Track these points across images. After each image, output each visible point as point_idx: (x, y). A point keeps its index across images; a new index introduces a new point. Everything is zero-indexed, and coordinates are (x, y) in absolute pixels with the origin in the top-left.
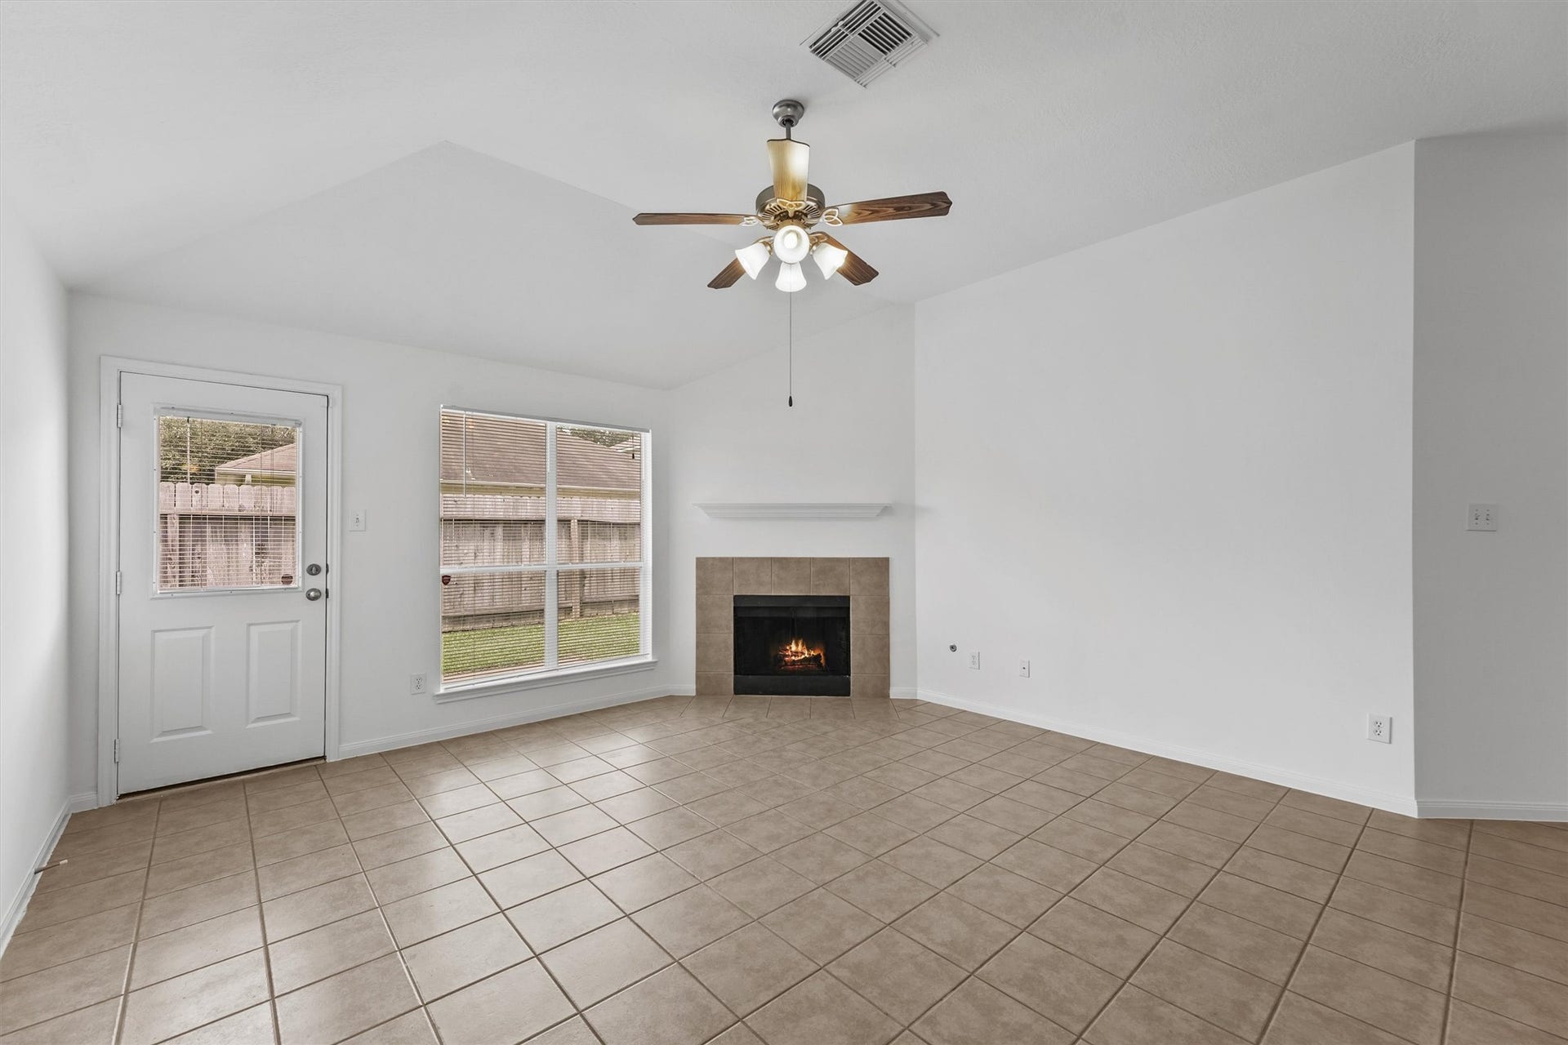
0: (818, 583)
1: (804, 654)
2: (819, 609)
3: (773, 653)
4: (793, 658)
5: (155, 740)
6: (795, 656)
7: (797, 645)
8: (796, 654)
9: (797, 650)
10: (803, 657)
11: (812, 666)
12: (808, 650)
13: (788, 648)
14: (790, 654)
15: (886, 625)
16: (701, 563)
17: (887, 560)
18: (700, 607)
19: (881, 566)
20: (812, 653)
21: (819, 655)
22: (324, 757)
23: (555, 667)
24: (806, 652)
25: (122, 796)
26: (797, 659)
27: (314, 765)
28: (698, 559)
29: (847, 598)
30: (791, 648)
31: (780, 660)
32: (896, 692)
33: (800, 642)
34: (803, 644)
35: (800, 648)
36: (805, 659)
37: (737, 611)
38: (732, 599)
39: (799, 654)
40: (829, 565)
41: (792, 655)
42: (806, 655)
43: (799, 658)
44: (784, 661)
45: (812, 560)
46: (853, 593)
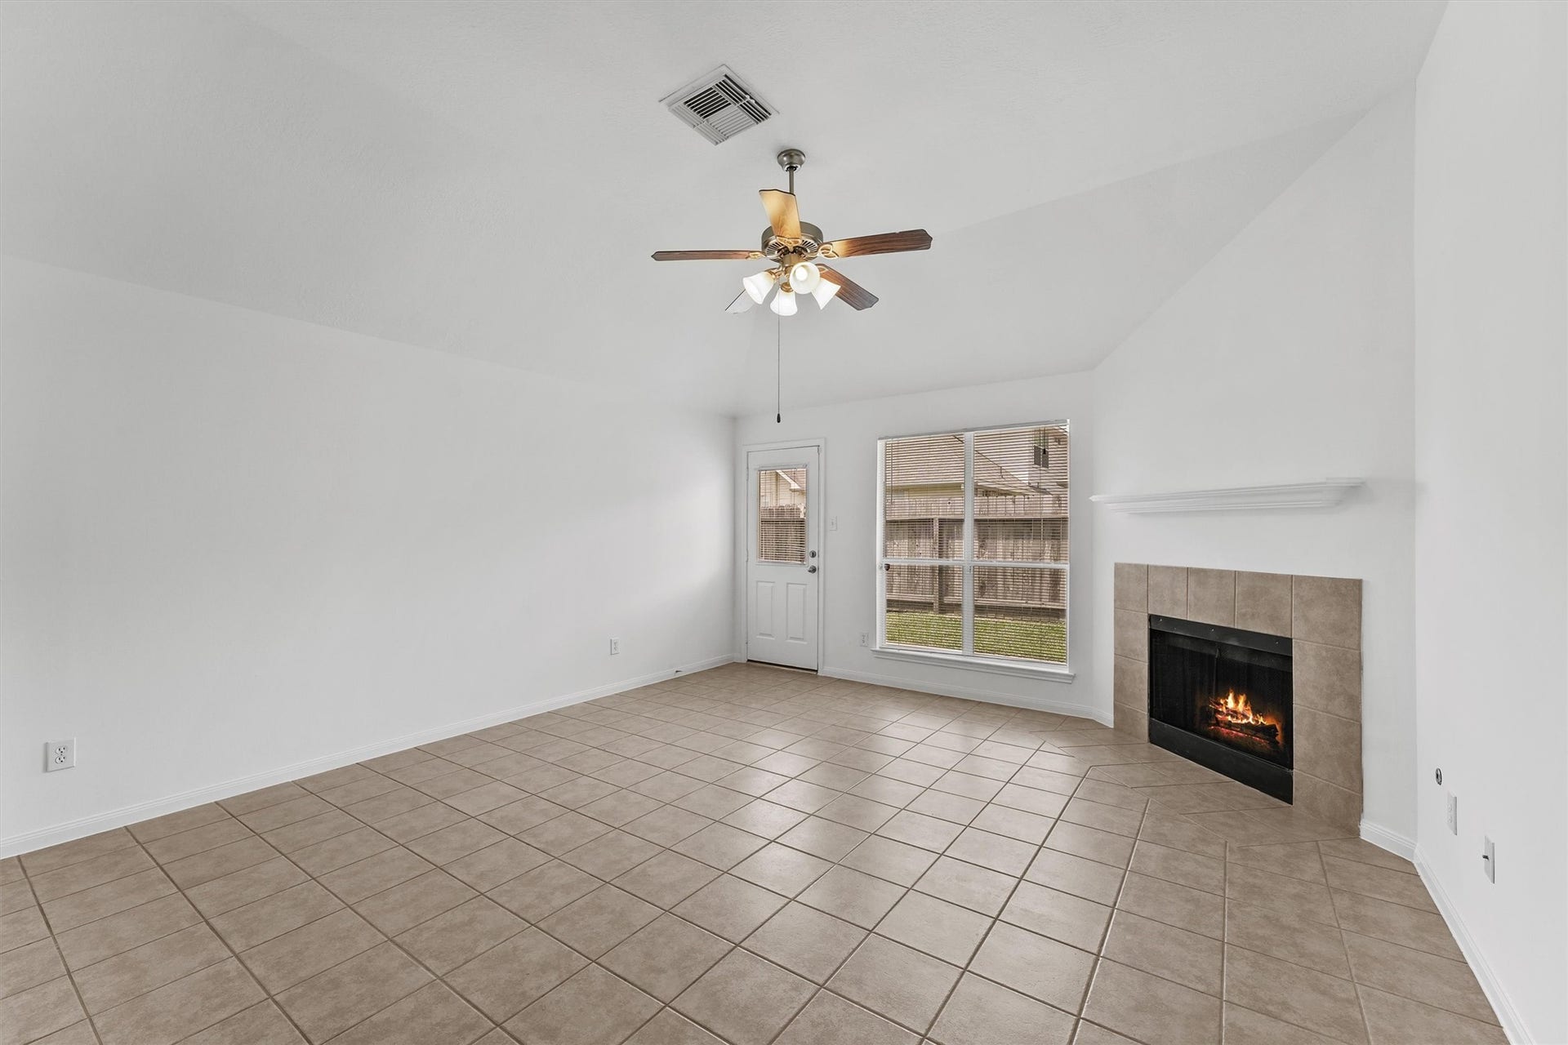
0: (1244, 611)
1: (1248, 718)
2: (1253, 652)
3: (1199, 704)
4: (1229, 718)
5: (758, 637)
6: (1232, 716)
7: (1236, 701)
8: (1234, 713)
9: (1234, 706)
10: (1245, 721)
11: (1260, 741)
12: (1250, 713)
13: (1222, 702)
14: (1225, 711)
15: (1354, 702)
16: (1119, 569)
17: (1357, 584)
18: (1117, 623)
19: (1348, 593)
20: (1261, 720)
21: (1273, 727)
22: (817, 671)
23: (971, 653)
24: (1251, 717)
25: (749, 660)
26: (1234, 721)
27: (810, 673)
28: (1116, 564)
29: (1286, 642)
30: (1226, 703)
31: (1210, 716)
32: (1370, 830)
33: (1242, 699)
34: (1246, 703)
35: (1241, 707)
36: (1248, 725)
37: (1154, 635)
38: (1146, 619)
39: (1239, 716)
40: (1260, 585)
41: (1227, 715)
42: (1250, 720)
43: (1239, 721)
44: (1216, 718)
45: (1236, 575)
46: (1297, 634)
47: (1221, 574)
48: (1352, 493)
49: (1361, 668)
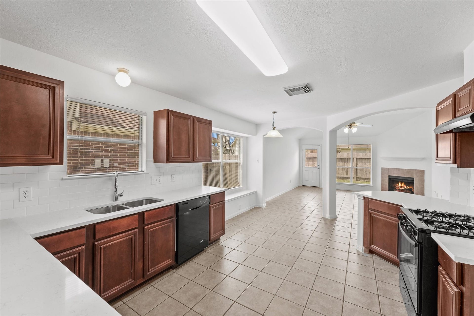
0: (406, 174)
2: (407, 180)
4: (400, 188)
6: (400, 187)
7: (401, 184)
8: (401, 187)
10: (404, 188)
12: (407, 186)
14: (398, 186)
15: (423, 185)
16: (382, 169)
17: (424, 170)
18: (382, 177)
19: (422, 172)
20: (408, 187)
21: (411, 189)
24: (406, 187)
26: (401, 188)
29: (414, 178)
30: (399, 185)
33: (403, 184)
34: (404, 184)
35: (403, 185)
36: (405, 189)
37: (389, 178)
38: (388, 176)
39: (402, 187)
40: (409, 171)
41: (399, 187)
42: (406, 188)
43: (403, 188)
44: (396, 188)
45: (405, 169)
46: (415, 177)
47: (402, 169)
48: (423, 159)
49: (424, 181)
